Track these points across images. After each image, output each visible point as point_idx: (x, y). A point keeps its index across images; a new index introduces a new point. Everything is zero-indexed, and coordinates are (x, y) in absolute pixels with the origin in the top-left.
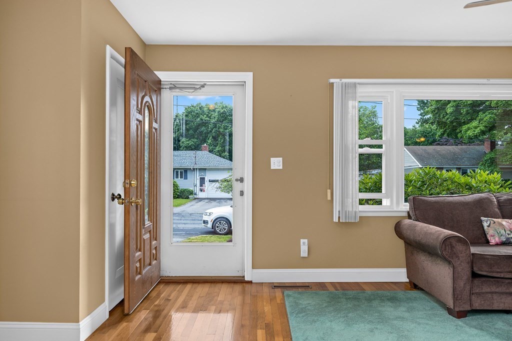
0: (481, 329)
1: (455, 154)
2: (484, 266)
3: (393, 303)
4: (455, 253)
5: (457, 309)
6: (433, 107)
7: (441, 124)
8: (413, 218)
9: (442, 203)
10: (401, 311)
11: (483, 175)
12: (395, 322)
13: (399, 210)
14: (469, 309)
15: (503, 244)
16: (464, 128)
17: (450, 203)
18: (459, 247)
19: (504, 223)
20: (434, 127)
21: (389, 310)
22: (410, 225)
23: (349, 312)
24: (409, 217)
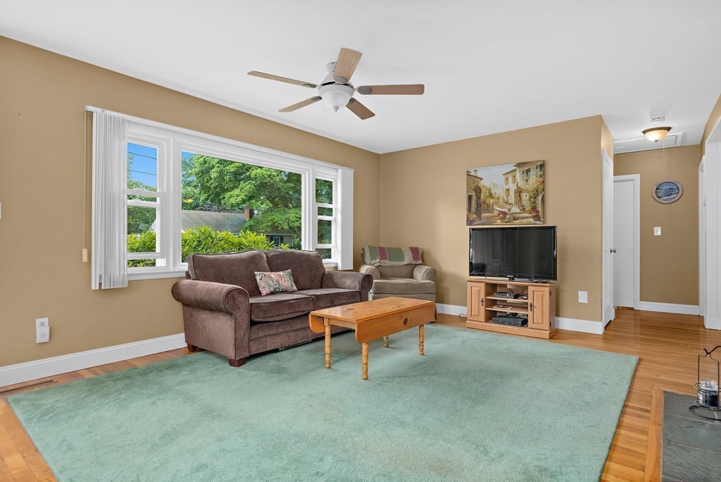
0: (259, 370)
1: (218, 220)
2: (260, 313)
3: (172, 370)
4: (236, 305)
5: (238, 359)
6: (197, 170)
7: (205, 188)
8: (192, 277)
9: (221, 260)
10: (184, 374)
11: (252, 236)
12: (179, 387)
13: (176, 270)
14: (248, 355)
15: (272, 293)
16: (227, 195)
17: (228, 260)
18: (240, 299)
19: (272, 276)
20: (197, 191)
21: (170, 378)
22: (190, 285)
23: (121, 394)
24: (188, 276)
